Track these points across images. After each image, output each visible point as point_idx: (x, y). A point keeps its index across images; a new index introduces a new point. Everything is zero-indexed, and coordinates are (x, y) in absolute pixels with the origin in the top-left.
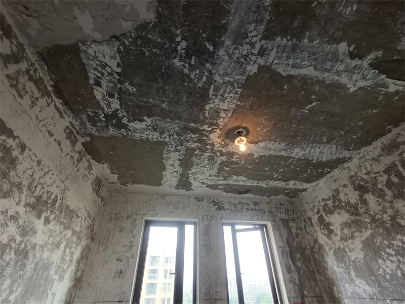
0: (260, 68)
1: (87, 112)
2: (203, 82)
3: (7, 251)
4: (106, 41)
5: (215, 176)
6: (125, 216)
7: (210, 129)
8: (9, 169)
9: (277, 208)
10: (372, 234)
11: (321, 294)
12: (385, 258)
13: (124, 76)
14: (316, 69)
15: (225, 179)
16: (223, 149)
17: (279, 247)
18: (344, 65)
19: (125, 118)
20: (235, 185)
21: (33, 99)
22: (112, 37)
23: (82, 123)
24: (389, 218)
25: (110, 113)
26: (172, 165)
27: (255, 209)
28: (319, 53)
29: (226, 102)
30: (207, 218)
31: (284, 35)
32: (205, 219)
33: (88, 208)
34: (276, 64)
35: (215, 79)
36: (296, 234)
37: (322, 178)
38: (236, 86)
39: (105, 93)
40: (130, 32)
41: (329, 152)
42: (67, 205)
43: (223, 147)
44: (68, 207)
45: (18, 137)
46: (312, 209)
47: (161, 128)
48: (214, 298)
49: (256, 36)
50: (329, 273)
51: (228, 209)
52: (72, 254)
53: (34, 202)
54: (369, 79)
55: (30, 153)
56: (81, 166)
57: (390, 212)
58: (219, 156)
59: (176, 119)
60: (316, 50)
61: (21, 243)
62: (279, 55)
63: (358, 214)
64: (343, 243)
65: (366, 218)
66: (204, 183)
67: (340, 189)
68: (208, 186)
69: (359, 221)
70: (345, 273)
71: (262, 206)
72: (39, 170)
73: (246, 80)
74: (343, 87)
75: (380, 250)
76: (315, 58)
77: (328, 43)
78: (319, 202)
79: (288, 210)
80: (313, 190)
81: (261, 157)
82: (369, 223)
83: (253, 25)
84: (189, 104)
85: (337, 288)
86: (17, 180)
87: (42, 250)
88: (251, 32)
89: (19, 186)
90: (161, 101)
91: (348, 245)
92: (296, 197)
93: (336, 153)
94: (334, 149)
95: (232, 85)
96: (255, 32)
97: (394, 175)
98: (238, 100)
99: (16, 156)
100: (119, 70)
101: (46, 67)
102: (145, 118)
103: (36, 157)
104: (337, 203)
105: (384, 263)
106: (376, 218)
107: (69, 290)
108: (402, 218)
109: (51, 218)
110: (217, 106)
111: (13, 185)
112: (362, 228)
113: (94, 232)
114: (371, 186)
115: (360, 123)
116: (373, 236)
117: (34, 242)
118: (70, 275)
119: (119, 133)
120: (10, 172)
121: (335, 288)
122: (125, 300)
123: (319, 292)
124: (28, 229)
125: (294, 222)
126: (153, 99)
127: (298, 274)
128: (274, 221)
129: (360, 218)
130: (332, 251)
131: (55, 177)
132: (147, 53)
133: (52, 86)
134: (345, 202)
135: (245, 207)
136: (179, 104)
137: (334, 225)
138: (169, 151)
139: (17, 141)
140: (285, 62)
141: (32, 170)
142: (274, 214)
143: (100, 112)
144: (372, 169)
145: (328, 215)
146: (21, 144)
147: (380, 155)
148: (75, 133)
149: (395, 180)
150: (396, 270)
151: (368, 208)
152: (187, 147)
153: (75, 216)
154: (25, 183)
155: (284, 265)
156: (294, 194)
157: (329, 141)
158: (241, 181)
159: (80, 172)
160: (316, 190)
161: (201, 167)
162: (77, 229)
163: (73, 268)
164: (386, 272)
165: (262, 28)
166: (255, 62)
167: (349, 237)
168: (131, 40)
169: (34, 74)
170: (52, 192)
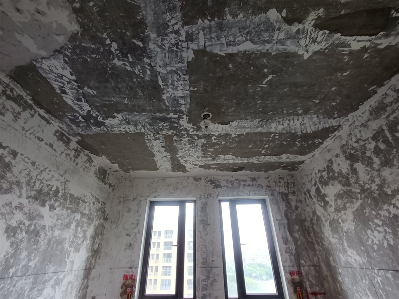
0: (195, 52)
1: (67, 116)
2: (149, 75)
3: (18, 232)
4: (52, 56)
5: (202, 157)
6: (131, 198)
7: (176, 116)
8: (5, 172)
9: (276, 182)
10: (361, 204)
11: (319, 263)
12: (373, 229)
13: (81, 82)
14: (254, 43)
15: (214, 159)
16: (198, 133)
17: (276, 220)
18: (284, 32)
19: (99, 117)
20: (226, 164)
21: (15, 114)
22: (54, 52)
23: (68, 125)
24: (376, 188)
25: (85, 114)
26: (159, 151)
27: (253, 185)
28: (250, 26)
29: (179, 89)
30: (205, 196)
31: (204, 17)
32: (203, 197)
33: (95, 195)
34: (210, 46)
35: (158, 70)
36: (296, 206)
37: (317, 148)
38: (181, 74)
39: (73, 99)
40: (66, 44)
41: (311, 123)
42: (71, 194)
43: (197, 131)
44: (72, 196)
45: (8, 146)
46: (310, 182)
47: (132, 121)
48: (211, 265)
49: (176, 24)
50: (326, 243)
51: (225, 186)
52: (85, 232)
53: (35, 195)
54: (321, 42)
55: (23, 157)
56: (79, 160)
57: (377, 181)
58: (198, 139)
59: (142, 111)
60: (244, 24)
61: (30, 225)
62: (208, 37)
63: (349, 185)
64: (337, 215)
65: (356, 189)
66: (195, 165)
67: (333, 160)
68: (201, 167)
69: (350, 191)
70: (339, 244)
71: (259, 182)
72: (35, 170)
73: (188, 66)
74: (295, 55)
75: (369, 221)
76: (248, 32)
77: (253, 14)
78: (316, 174)
79: (288, 184)
80: (311, 162)
81: (239, 135)
82: (359, 193)
83: (168, 14)
84: (146, 97)
85: (333, 258)
86: (14, 180)
87: (52, 230)
88: (169, 21)
89: (18, 184)
90: (121, 97)
91: (341, 216)
92: (296, 170)
93: (320, 123)
94: (315, 119)
95: (176, 73)
96: (175, 21)
97: (381, 141)
98: (190, 86)
99: (9, 162)
100: (74, 78)
101: (19, 85)
102: (115, 114)
103: (29, 159)
104: (331, 174)
105: (372, 233)
106: (365, 188)
107: (88, 258)
108: (389, 187)
109: (57, 205)
110: (173, 95)
111: (11, 183)
112: (353, 198)
113: (106, 213)
114: (360, 154)
115: (333, 89)
116: (362, 207)
117: (43, 224)
118: (86, 247)
119: (101, 130)
120: (6, 174)
121: (331, 258)
122: (135, 267)
123: (317, 261)
124: (35, 215)
125: (295, 195)
126: (113, 97)
127: (296, 244)
128: (272, 195)
129: (351, 188)
130: (328, 222)
131: (52, 173)
132: (89, 60)
133: (31, 100)
134: (338, 172)
135: (242, 183)
136: (137, 98)
137: (328, 197)
138: (150, 140)
139: (7, 149)
140: (218, 43)
141: (28, 170)
142: (273, 188)
143: (78, 115)
144: (361, 136)
145: (324, 187)
146: (12, 151)
147: (369, 120)
148: (67, 134)
149: (382, 146)
150: (382, 240)
151: (358, 178)
152: (163, 135)
153: (81, 202)
154: (23, 181)
155: (281, 237)
156: (292, 167)
157: (306, 111)
158: (230, 159)
159: (80, 166)
160: (313, 162)
161: (185, 150)
162: (87, 212)
163: (88, 242)
164: (374, 243)
165: (178, 15)
166: (188, 48)
167: (342, 208)
168: (70, 51)
169: (11, 94)
170: (52, 185)
